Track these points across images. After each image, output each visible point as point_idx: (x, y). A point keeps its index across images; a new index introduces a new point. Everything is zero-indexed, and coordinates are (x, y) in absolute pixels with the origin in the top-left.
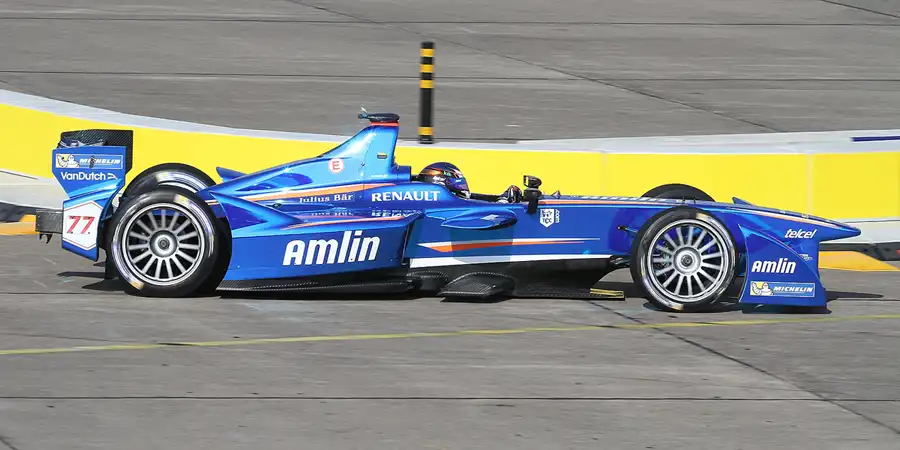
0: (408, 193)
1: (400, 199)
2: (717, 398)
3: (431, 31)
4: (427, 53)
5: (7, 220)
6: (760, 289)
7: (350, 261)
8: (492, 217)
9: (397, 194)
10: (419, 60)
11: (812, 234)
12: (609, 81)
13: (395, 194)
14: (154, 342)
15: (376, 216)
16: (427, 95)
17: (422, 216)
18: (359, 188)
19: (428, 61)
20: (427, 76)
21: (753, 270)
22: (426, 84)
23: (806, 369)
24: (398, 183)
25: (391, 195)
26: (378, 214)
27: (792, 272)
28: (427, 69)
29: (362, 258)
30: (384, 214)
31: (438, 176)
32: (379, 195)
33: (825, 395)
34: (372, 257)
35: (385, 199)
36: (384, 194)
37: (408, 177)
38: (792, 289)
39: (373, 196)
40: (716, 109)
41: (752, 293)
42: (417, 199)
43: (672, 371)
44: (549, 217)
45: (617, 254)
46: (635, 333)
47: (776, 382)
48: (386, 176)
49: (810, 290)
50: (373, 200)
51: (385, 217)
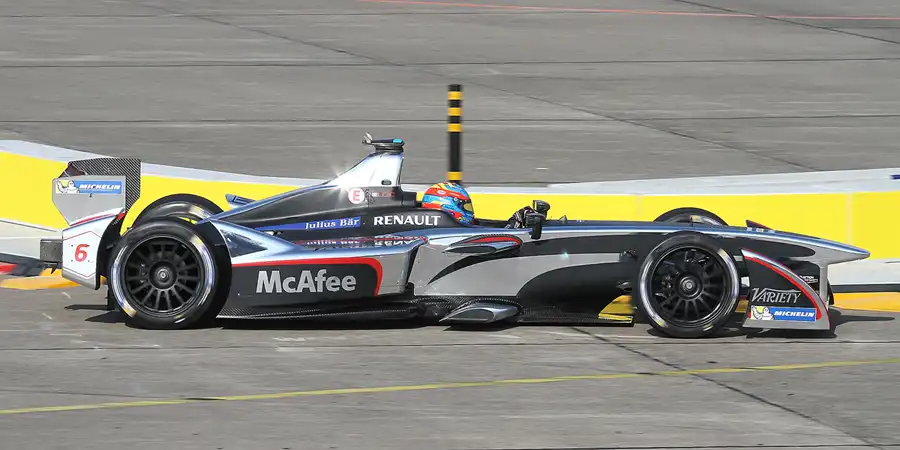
2: (760, 446)
3: (456, 73)
4: (455, 95)
5: (26, 274)
10: (446, 103)
12: (639, 121)
14: (182, 397)
16: (455, 139)
19: (456, 104)
20: (455, 120)
22: (454, 128)
23: (851, 414)
28: (454, 112)
33: (871, 440)
40: (748, 148)
43: (714, 418)
46: (673, 380)
47: (820, 428)
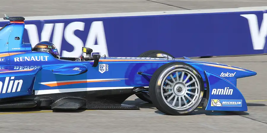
0: (33, 57)
1: (29, 60)
6: (216, 103)
7: (8, 92)
8: (76, 69)
9: (27, 58)
11: (233, 75)
13: (26, 58)
15: (17, 69)
17: (41, 69)
18: (7, 55)
21: (212, 94)
24: (26, 52)
25: (24, 58)
26: (18, 68)
27: (231, 94)
29: (14, 91)
30: (20, 69)
31: (45, 48)
32: (18, 58)
34: (19, 90)
35: (21, 60)
36: (21, 58)
37: (30, 49)
38: (231, 103)
39: (15, 59)
41: (212, 105)
42: (37, 60)
44: (103, 69)
45: (137, 86)
48: (19, 49)
49: (240, 103)
50: (15, 61)
51: (21, 70)
